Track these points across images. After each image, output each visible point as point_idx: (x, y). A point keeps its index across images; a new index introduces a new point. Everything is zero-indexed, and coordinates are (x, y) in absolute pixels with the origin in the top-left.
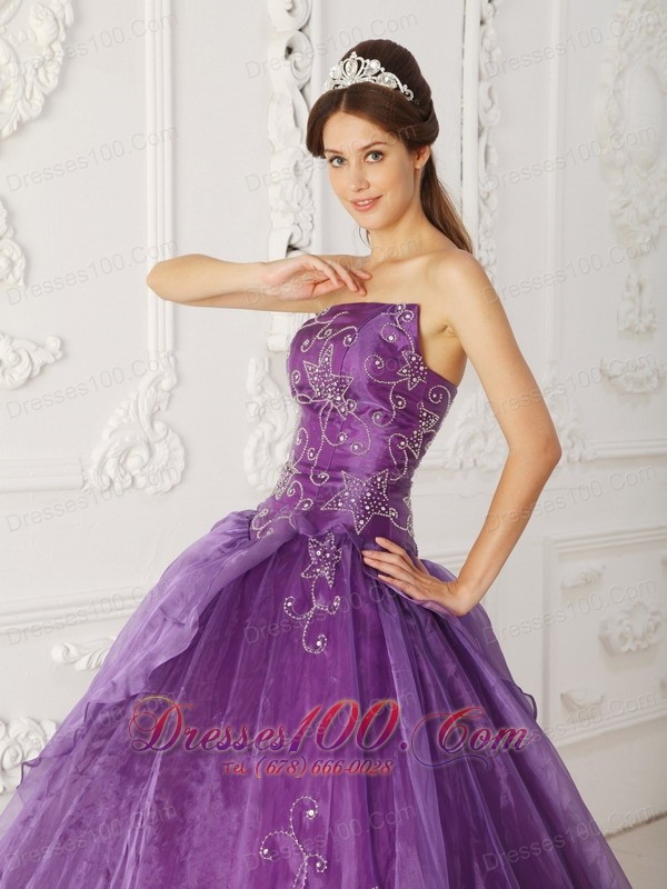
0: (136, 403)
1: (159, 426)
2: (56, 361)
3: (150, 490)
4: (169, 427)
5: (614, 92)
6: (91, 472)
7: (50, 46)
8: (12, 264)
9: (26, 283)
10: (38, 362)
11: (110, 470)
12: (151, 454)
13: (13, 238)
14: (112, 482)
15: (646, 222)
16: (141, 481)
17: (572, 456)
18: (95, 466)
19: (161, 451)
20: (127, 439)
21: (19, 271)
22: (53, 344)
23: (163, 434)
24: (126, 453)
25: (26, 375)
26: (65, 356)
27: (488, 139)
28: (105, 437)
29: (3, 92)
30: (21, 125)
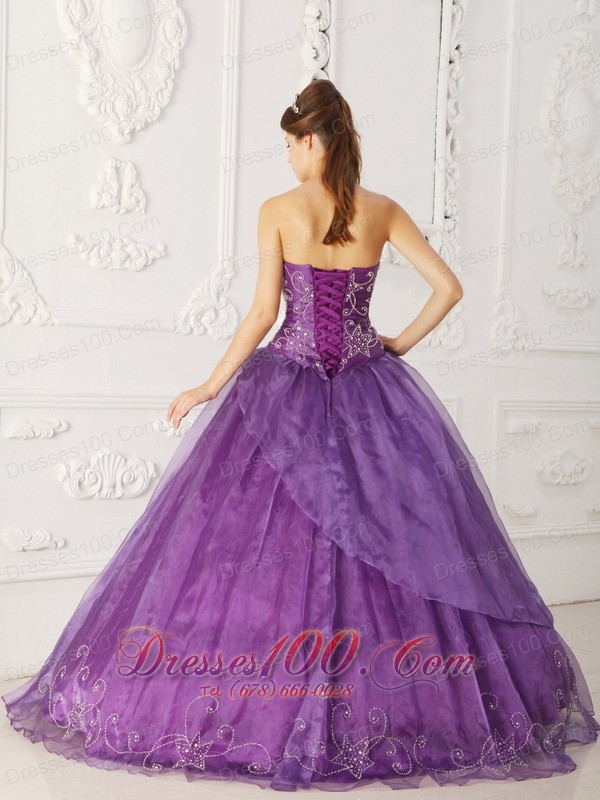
0: (209, 285)
1: (222, 299)
2: (161, 257)
3: (216, 337)
4: (228, 301)
5: (555, 105)
6: (180, 322)
7: (165, 81)
8: (138, 201)
9: (146, 213)
10: (151, 257)
11: (191, 322)
12: (217, 315)
13: (140, 187)
14: (192, 330)
15: (581, 193)
16: (210, 331)
18: (183, 319)
19: (223, 314)
20: (202, 305)
21: (142, 205)
22: (160, 247)
23: (224, 304)
24: (202, 313)
25: (144, 264)
26: (167, 255)
27: (454, 135)
28: (189, 303)
29: (137, 106)
30: (147, 125)
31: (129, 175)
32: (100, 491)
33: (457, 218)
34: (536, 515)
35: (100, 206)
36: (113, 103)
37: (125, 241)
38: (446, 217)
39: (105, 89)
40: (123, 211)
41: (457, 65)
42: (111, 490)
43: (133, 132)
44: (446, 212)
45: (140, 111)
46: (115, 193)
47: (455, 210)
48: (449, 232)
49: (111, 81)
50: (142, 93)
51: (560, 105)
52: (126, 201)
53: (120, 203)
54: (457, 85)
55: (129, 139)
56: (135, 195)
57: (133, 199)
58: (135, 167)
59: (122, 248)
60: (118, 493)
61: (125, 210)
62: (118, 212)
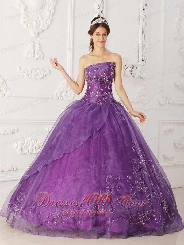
0: (64, 83)
1: (68, 88)
2: (48, 74)
3: (66, 100)
5: (178, 23)
7: (49, 16)
8: (40, 56)
9: (43, 59)
10: (45, 74)
11: (58, 96)
12: (67, 93)
13: (41, 51)
14: (59, 98)
16: (65, 98)
17: (166, 102)
18: (55, 95)
19: (69, 93)
20: (62, 90)
21: (42, 57)
22: (48, 71)
24: (61, 93)
25: (42, 76)
26: (50, 73)
27: (145, 34)
28: (58, 89)
29: (40, 25)
30: (43, 31)
31: (37, 47)
32: (28, 152)
33: (146, 61)
34: (173, 158)
35: (28, 57)
36: (32, 23)
37: (36, 69)
38: (142, 60)
39: (29, 19)
40: (35, 59)
41: (146, 10)
42: (32, 151)
43: (38, 33)
44: (143, 58)
45: (41, 26)
46: (32, 53)
47: (145, 58)
48: (143, 65)
49: (31, 16)
50: (41, 20)
51: (180, 23)
52: (36, 56)
53: (34, 56)
55: (37, 35)
56: (39, 54)
57: (39, 56)
58: (39, 45)
59: (35, 71)
60: (34, 152)
61: (36, 59)
62: (34, 59)
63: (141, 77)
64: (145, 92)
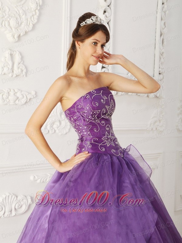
0: (57, 110)
2: (34, 98)
3: (60, 134)
7: (35, 11)
8: (22, 71)
9: (26, 76)
10: (28, 98)
11: (48, 128)
12: (60, 124)
13: (23, 64)
14: (49, 132)
16: (57, 131)
21: (24, 73)
22: (33, 93)
25: (25, 101)
26: (36, 96)
27: (163, 37)
29: (21, 23)
30: (26, 33)
31: (17, 58)
32: (4, 214)
33: (164, 74)
35: (3, 74)
36: (9, 21)
37: (16, 91)
38: (159, 74)
39: (4, 14)
40: (14, 76)
41: (165, 5)
42: (9, 213)
43: (19, 36)
44: (160, 71)
45: (23, 26)
46: (10, 67)
47: (163, 70)
48: (161, 80)
49: (8, 10)
50: (24, 17)
52: (16, 71)
53: (13, 72)
54: (165, 14)
55: (17, 40)
56: (21, 68)
57: (20, 70)
58: (21, 54)
59: (14, 94)
60: (14, 213)
61: (16, 75)
62: (12, 76)
63: (156, 97)
64: (161, 116)
